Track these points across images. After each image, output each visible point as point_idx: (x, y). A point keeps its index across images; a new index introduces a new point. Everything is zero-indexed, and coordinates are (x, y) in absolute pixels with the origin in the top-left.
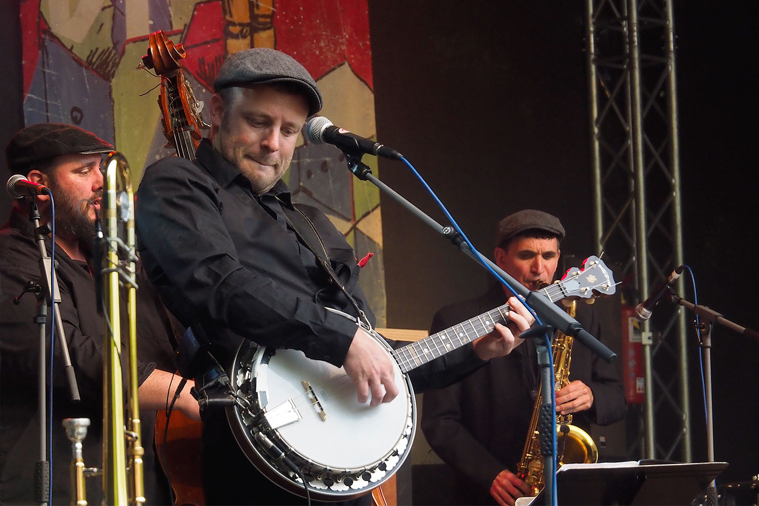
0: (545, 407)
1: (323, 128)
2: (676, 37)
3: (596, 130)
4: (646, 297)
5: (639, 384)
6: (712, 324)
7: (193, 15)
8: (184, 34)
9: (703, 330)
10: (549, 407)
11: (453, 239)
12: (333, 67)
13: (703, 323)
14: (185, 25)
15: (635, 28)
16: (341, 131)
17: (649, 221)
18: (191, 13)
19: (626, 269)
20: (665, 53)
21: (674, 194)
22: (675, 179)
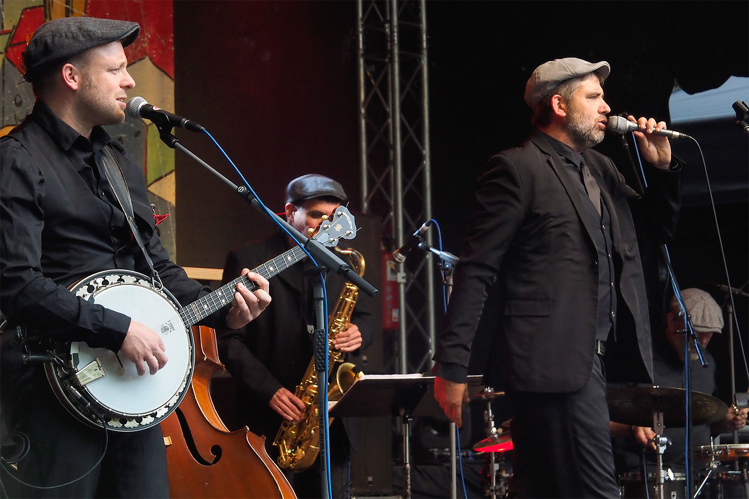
0: (319, 332)
1: (140, 106)
2: (428, 37)
3: (363, 111)
4: (401, 245)
5: (395, 314)
7: (21, 18)
8: (13, 33)
9: (447, 271)
10: (322, 332)
11: (246, 196)
12: (133, 61)
13: (447, 266)
14: (14, 26)
15: (396, 30)
16: (154, 108)
17: (404, 184)
18: (19, 17)
19: (385, 222)
20: (419, 50)
21: (425, 162)
22: (426, 151)
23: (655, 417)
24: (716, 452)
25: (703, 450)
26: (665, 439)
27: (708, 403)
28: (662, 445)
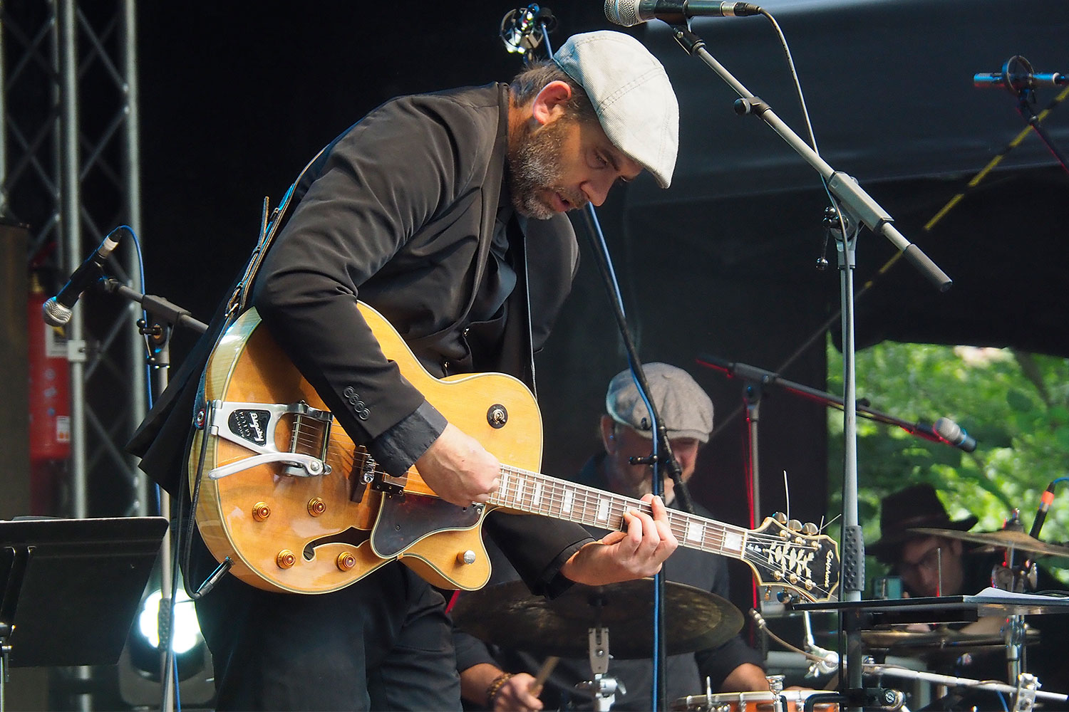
5: (62, 426)
6: (171, 328)
9: (157, 337)
13: (157, 326)
19: (42, 236)
21: (127, 110)
22: (129, 86)
23: (592, 637)
24: (716, 708)
25: (691, 705)
26: (611, 683)
27: (701, 607)
28: (606, 695)
